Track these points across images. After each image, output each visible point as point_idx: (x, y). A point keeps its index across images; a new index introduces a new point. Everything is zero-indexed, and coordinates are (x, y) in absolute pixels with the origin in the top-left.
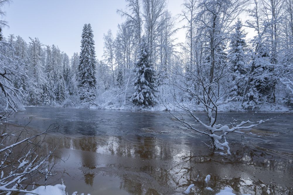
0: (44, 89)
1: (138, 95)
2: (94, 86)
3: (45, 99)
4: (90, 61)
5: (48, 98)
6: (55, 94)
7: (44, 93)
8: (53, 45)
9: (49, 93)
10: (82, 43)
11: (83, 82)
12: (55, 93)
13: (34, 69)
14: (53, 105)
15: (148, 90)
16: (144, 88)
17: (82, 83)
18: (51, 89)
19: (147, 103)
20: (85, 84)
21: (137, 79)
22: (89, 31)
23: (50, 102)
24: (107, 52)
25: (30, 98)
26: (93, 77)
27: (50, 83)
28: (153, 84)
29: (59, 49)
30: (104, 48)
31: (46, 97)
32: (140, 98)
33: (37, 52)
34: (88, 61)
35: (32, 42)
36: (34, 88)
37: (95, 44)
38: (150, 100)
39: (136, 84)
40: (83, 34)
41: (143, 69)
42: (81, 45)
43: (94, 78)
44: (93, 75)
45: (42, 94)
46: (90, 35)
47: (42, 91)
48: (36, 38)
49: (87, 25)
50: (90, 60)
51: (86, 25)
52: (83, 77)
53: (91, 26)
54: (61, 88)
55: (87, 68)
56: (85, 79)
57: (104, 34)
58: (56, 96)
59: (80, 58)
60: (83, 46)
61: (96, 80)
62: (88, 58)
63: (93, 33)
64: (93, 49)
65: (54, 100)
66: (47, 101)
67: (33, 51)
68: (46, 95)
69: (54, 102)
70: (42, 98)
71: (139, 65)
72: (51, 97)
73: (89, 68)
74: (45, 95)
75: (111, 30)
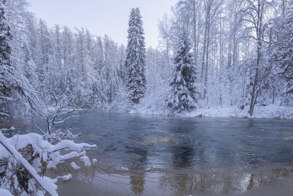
0: (94, 90)
1: (173, 97)
2: (144, 86)
3: (95, 101)
4: (137, 56)
5: (99, 100)
6: (108, 95)
7: (94, 95)
8: (106, 36)
9: (100, 94)
10: (129, 33)
11: (130, 81)
12: (107, 93)
13: (82, 65)
14: (105, 108)
15: (185, 91)
16: (180, 89)
17: (129, 83)
18: (102, 90)
19: (183, 107)
20: (131, 83)
21: (173, 78)
22: (137, 17)
23: (101, 105)
24: (163, 42)
25: (78, 100)
26: (141, 75)
27: (101, 82)
28: (192, 84)
29: (112, 39)
30: (158, 37)
31: (96, 99)
32: (175, 101)
33: (85, 45)
34: (135, 55)
35: (79, 34)
36: (82, 88)
37: (144, 34)
38: (187, 103)
39: (172, 84)
40: (130, 22)
41: (180, 65)
42: (128, 36)
43: (143, 76)
44: (141, 72)
45: (92, 95)
46: (138, 23)
47: (91, 92)
48: (82, 28)
49: (135, 9)
50: (137, 54)
51: (133, 10)
52: (130, 75)
53: (140, 10)
54: (114, 88)
55: (135, 64)
56: (133, 78)
57: (159, 19)
58: (108, 98)
59: (127, 52)
60: (130, 37)
61: (146, 78)
62: (135, 52)
63: (142, 19)
64: (141, 40)
65: (106, 102)
66: (97, 103)
67: (80, 44)
68: (97, 96)
69: (106, 105)
70: (92, 100)
71: (177, 60)
72: (103, 98)
73: (136, 63)
74: (95, 96)
75: (167, 14)
